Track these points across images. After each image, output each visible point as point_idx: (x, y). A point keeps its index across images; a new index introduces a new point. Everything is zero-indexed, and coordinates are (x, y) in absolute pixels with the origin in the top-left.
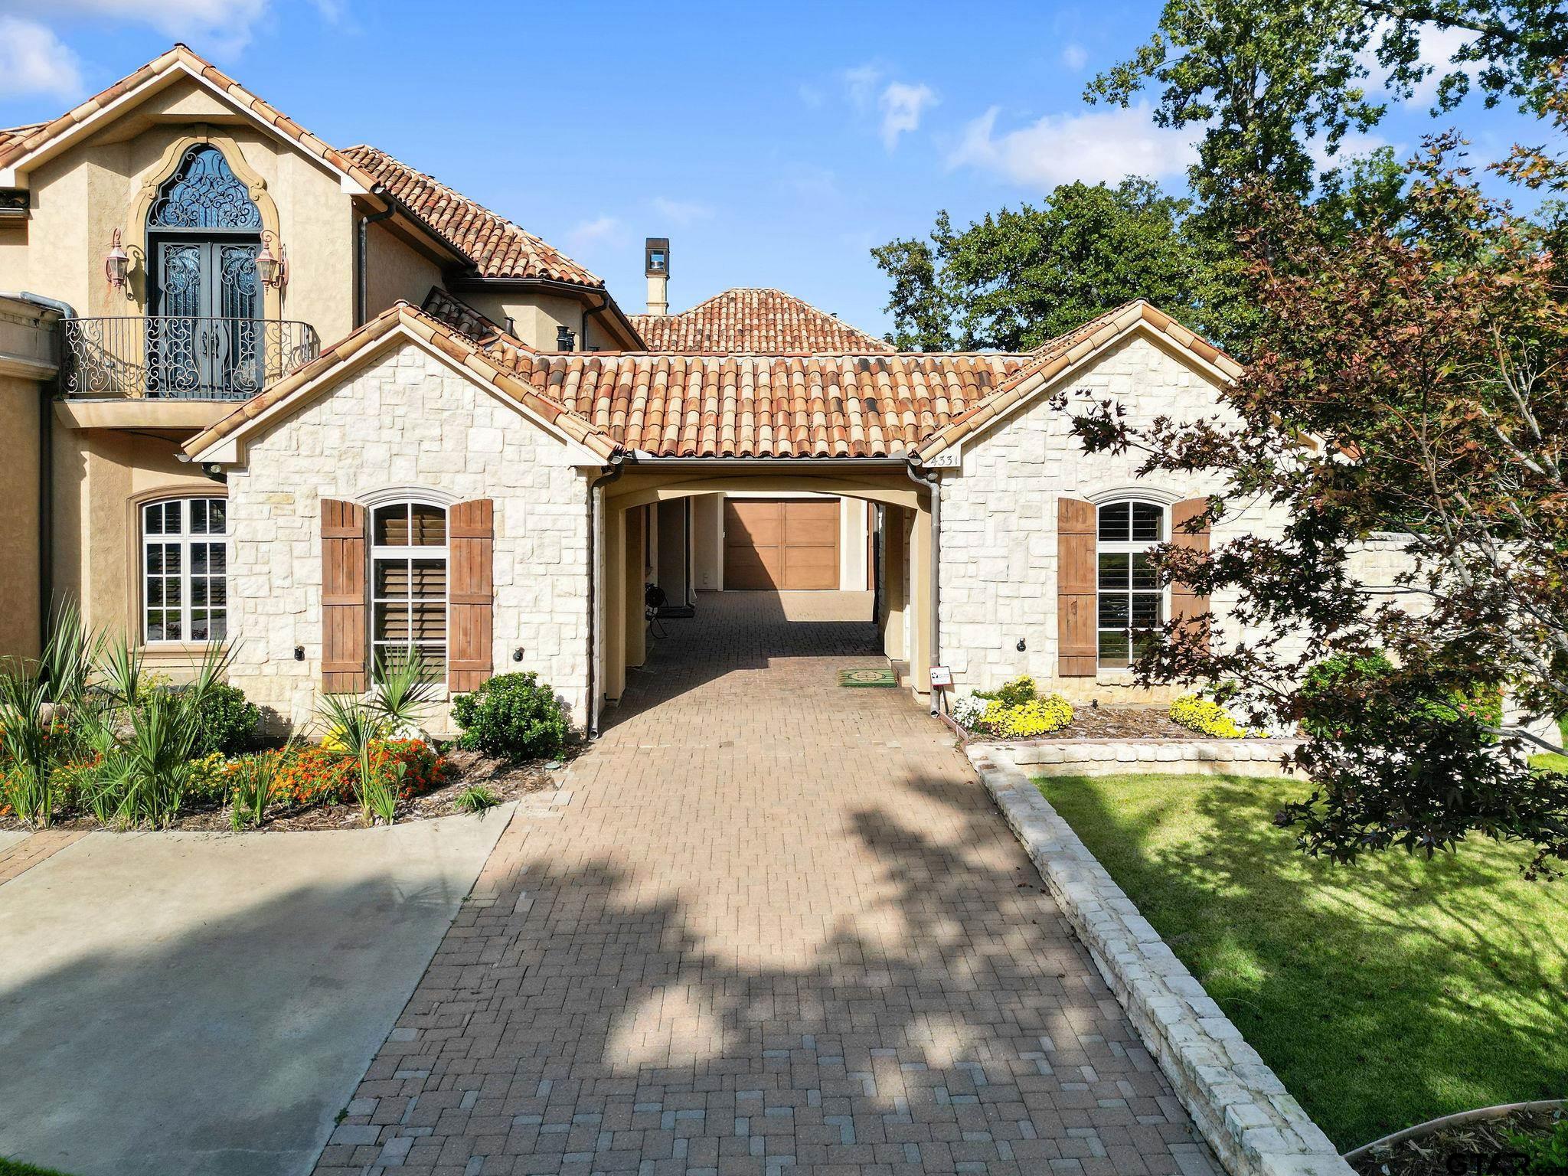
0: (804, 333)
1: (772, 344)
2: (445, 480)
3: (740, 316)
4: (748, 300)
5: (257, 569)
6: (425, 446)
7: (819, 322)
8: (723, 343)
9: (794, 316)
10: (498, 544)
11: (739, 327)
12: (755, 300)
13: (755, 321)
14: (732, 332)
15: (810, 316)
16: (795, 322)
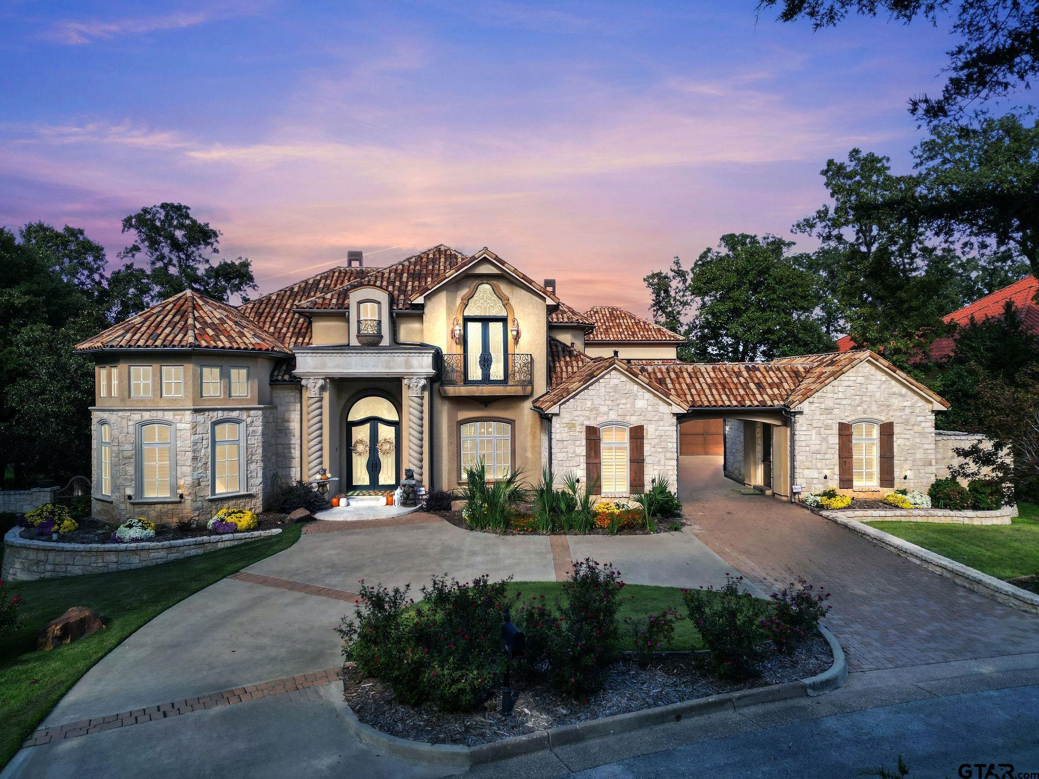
0: (637, 330)
1: (623, 336)
2: (628, 418)
3: (602, 321)
4: (603, 313)
5: (563, 450)
6: (621, 406)
7: (642, 324)
8: (599, 336)
9: (629, 321)
10: (645, 441)
11: (604, 327)
12: (607, 312)
13: (611, 324)
14: (601, 330)
15: (637, 321)
16: (630, 324)
